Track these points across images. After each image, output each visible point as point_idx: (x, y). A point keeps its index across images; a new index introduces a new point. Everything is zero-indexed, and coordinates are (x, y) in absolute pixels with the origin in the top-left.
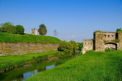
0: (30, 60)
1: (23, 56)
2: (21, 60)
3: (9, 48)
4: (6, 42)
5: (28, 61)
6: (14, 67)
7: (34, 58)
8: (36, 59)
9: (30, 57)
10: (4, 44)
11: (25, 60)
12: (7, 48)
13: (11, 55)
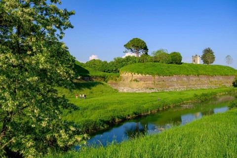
0: (191, 99)
1: (180, 93)
2: (178, 99)
3: (163, 82)
4: (159, 75)
5: (188, 99)
6: (169, 107)
7: (196, 96)
8: (199, 97)
9: (191, 94)
10: (157, 77)
11: (183, 98)
12: (160, 83)
13: (166, 91)
